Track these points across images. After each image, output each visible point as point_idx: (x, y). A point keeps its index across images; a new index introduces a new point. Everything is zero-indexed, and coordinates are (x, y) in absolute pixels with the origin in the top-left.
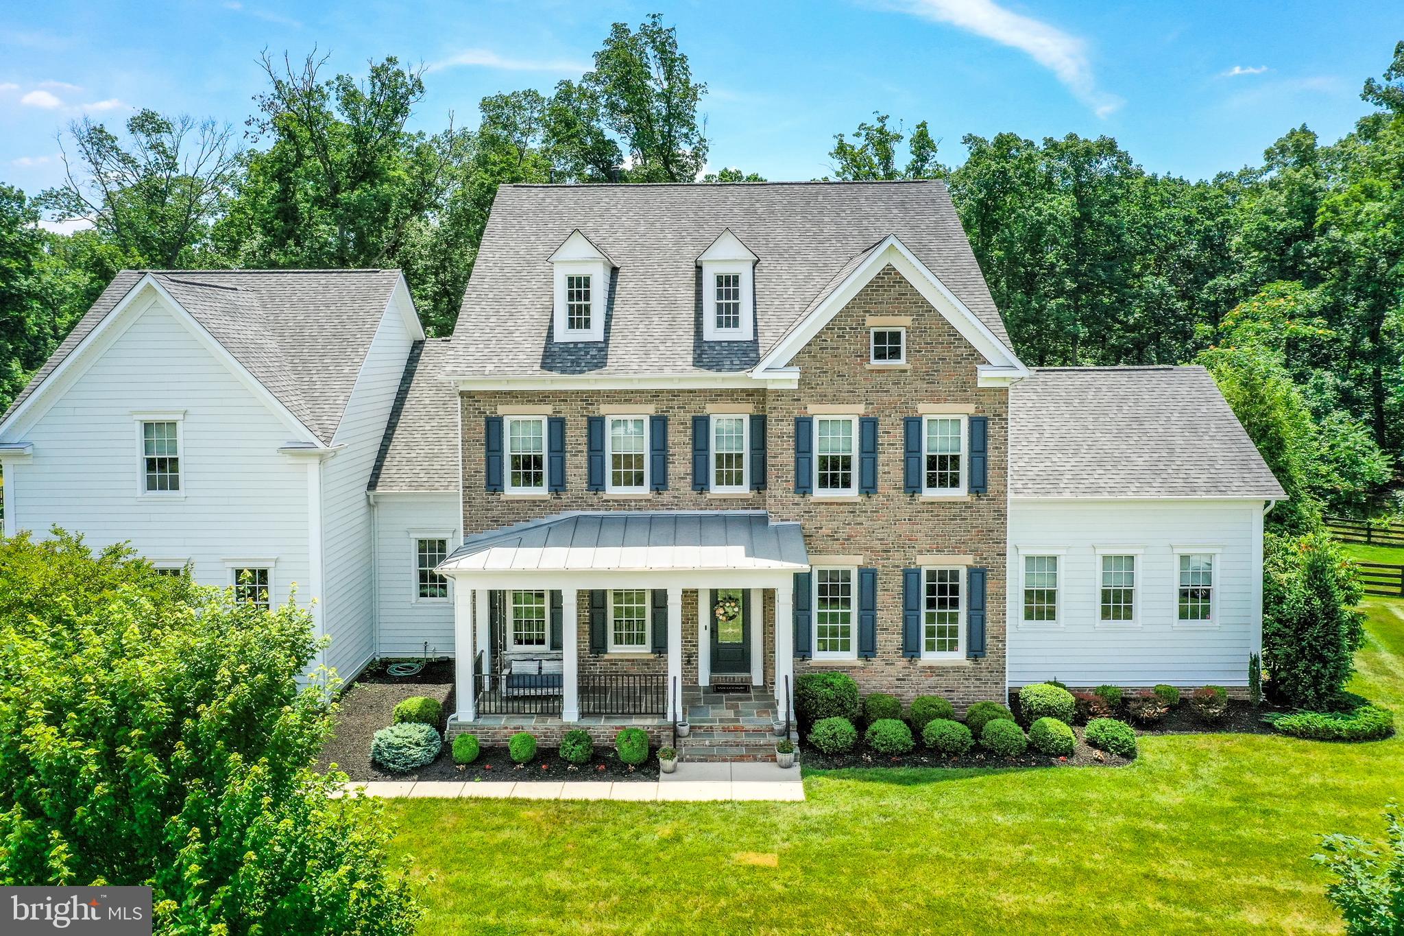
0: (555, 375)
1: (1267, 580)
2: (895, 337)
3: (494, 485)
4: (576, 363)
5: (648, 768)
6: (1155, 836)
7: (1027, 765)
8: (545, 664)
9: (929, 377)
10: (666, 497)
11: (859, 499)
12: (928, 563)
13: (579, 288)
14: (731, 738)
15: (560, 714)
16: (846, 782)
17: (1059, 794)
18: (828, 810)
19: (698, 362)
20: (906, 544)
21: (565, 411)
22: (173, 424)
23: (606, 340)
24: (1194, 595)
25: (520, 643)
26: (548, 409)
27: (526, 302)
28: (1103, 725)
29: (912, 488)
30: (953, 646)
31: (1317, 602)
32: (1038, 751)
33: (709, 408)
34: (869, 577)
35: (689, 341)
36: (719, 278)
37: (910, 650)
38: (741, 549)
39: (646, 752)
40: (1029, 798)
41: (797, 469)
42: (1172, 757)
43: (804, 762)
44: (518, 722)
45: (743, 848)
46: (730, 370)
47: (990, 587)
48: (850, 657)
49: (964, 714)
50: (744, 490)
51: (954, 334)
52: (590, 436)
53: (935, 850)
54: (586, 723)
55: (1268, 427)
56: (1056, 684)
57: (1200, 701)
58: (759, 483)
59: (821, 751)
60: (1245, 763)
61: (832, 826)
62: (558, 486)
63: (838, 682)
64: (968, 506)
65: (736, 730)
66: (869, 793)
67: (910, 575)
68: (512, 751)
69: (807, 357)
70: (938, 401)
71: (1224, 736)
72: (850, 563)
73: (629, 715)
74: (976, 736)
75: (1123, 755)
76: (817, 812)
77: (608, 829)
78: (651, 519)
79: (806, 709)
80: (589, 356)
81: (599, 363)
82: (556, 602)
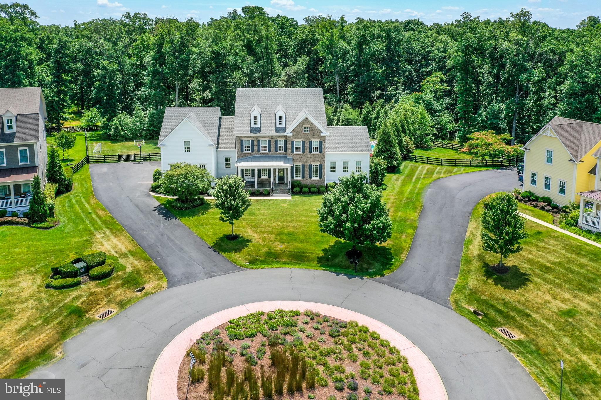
0: (252, 133)
2: (308, 128)
3: (242, 151)
4: (256, 131)
5: (269, 195)
8: (251, 180)
9: (313, 134)
10: (270, 153)
11: (302, 154)
12: (313, 164)
13: (255, 118)
14: (281, 191)
15: (255, 187)
19: (276, 131)
20: (310, 161)
21: (254, 139)
22: (189, 141)
23: (260, 127)
24: (358, 168)
25: (246, 176)
26: (251, 139)
27: (246, 118)
29: (310, 152)
30: (317, 176)
33: (278, 139)
34: (303, 166)
35: (274, 127)
36: (279, 117)
37: (310, 177)
38: (283, 162)
39: (268, 192)
41: (292, 148)
43: (292, 194)
45: (282, 204)
46: (281, 133)
47: (323, 167)
48: (300, 178)
49: (317, 187)
50: (283, 151)
51: (317, 128)
52: (258, 143)
53: (307, 204)
54: (259, 188)
58: (286, 150)
59: (294, 192)
61: (295, 201)
62: (253, 151)
63: (298, 182)
64: (319, 155)
65: (282, 189)
67: (310, 166)
69: (294, 131)
70: (314, 138)
72: (301, 164)
73: (265, 187)
74: (318, 190)
76: (293, 200)
78: (268, 157)
79: (293, 186)
80: (258, 130)
81: (259, 132)
82: (253, 170)
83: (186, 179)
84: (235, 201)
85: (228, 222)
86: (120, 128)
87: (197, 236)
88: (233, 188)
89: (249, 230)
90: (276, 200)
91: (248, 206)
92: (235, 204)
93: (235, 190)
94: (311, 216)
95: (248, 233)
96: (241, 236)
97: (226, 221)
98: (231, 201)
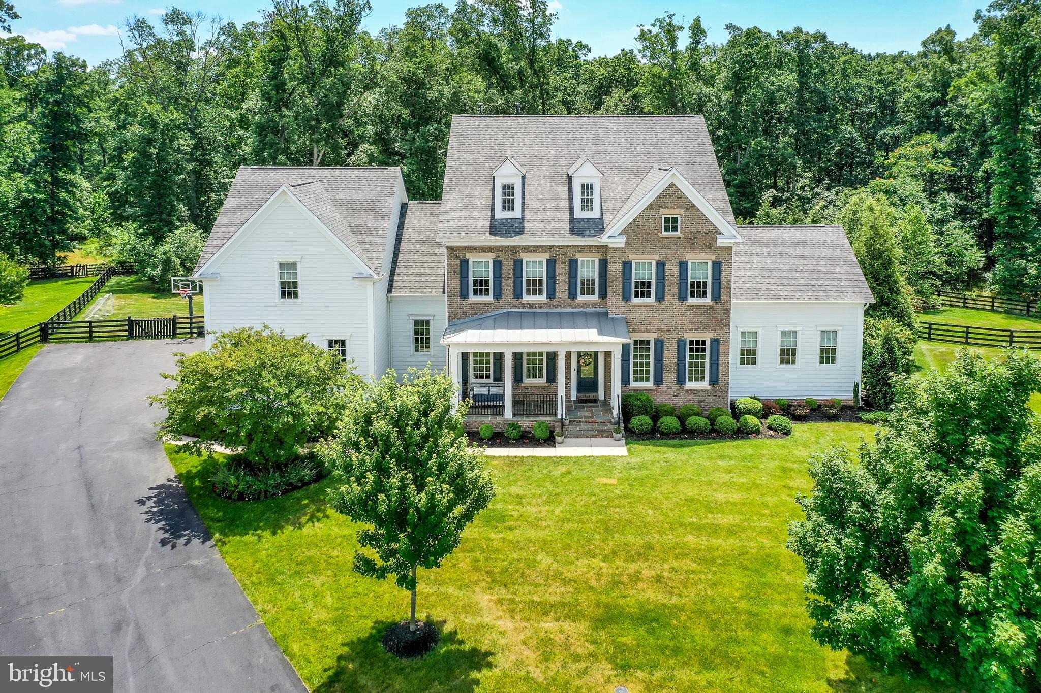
0: (497, 238)
1: (865, 343)
2: (675, 220)
3: (464, 295)
4: (508, 231)
5: (550, 440)
6: (792, 470)
7: (736, 438)
8: (491, 389)
9: (692, 241)
10: (555, 301)
11: (655, 304)
12: (690, 336)
13: (508, 189)
14: (590, 426)
15: (503, 415)
16: (648, 447)
17: (750, 452)
18: (639, 460)
19: (572, 231)
20: (680, 326)
21: (502, 257)
22: (295, 264)
23: (523, 218)
24: (828, 352)
25: (477, 377)
26: (493, 255)
27: (477, 193)
28: (776, 419)
29: (682, 298)
30: (702, 379)
31: (886, 356)
32: (742, 432)
33: (578, 255)
34: (660, 344)
35: (567, 219)
36: (583, 186)
37: (680, 381)
38: (595, 331)
39: (548, 433)
40: (735, 454)
41: (623, 288)
42: (808, 434)
43: (627, 437)
44: (482, 419)
45: (600, 476)
46: (589, 236)
47: (722, 349)
48: (649, 385)
49: (707, 413)
50: (595, 298)
51: (705, 219)
52: (515, 269)
53: (689, 476)
54: (516, 419)
55: (883, 252)
56: (755, 398)
57: (826, 406)
58: (603, 294)
59: (635, 433)
60: (843, 437)
61: (641, 467)
62: (498, 295)
63: (644, 398)
64: (711, 307)
65: (592, 422)
66: (659, 452)
67: (681, 343)
68: (481, 433)
69: (630, 230)
70: (697, 253)
71: (837, 423)
72: (651, 336)
73: (537, 415)
74: (712, 425)
75: (784, 433)
76: (634, 461)
77: (536, 469)
78: (547, 314)
79: (627, 412)
80: (515, 227)
81: (520, 231)
82: (499, 358)
83: (255, 386)
84: (420, 488)
85: (393, 577)
86: (178, 261)
87: (263, 629)
88: (417, 425)
89: (484, 599)
90: (578, 460)
91: (480, 502)
92: (421, 500)
93: (425, 438)
94: (715, 530)
95: (478, 612)
96: (447, 628)
97: (382, 573)
98: (403, 488)
